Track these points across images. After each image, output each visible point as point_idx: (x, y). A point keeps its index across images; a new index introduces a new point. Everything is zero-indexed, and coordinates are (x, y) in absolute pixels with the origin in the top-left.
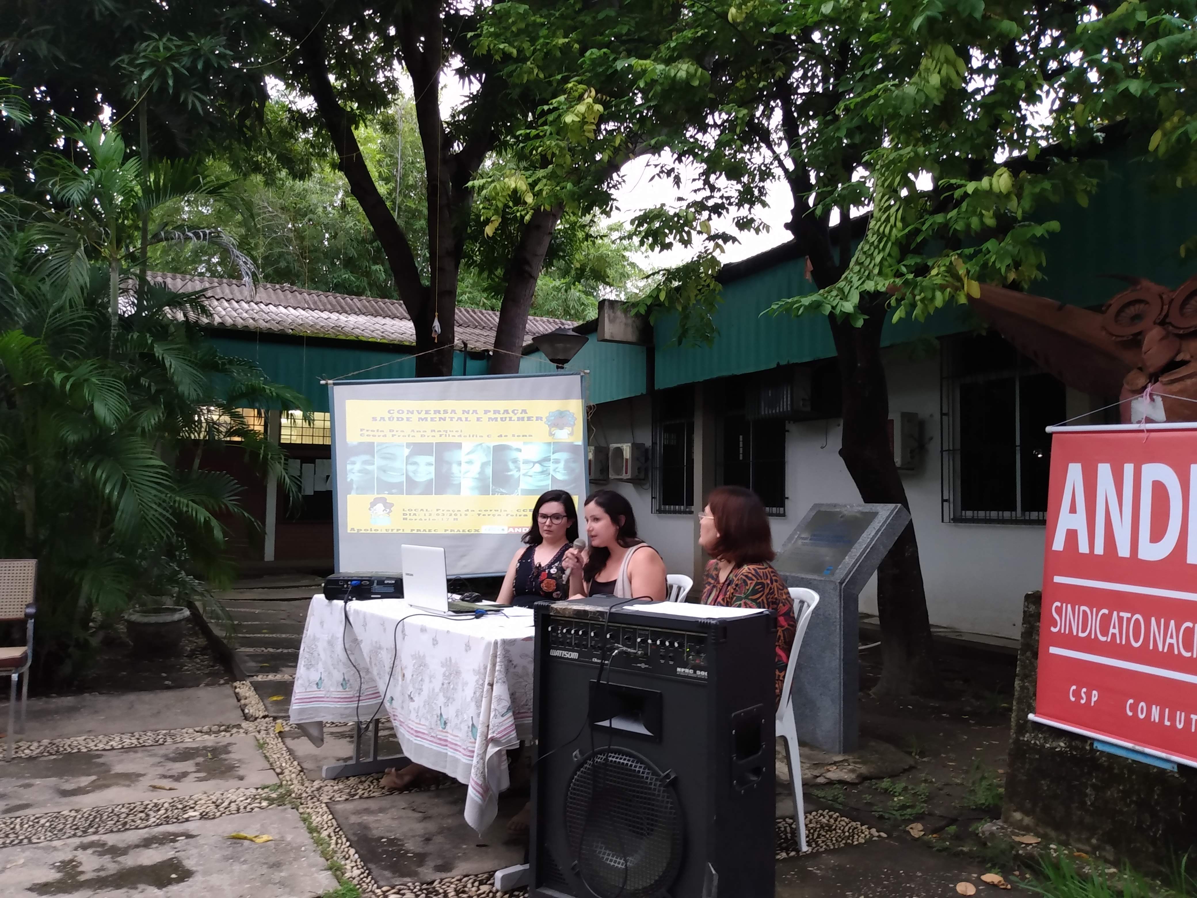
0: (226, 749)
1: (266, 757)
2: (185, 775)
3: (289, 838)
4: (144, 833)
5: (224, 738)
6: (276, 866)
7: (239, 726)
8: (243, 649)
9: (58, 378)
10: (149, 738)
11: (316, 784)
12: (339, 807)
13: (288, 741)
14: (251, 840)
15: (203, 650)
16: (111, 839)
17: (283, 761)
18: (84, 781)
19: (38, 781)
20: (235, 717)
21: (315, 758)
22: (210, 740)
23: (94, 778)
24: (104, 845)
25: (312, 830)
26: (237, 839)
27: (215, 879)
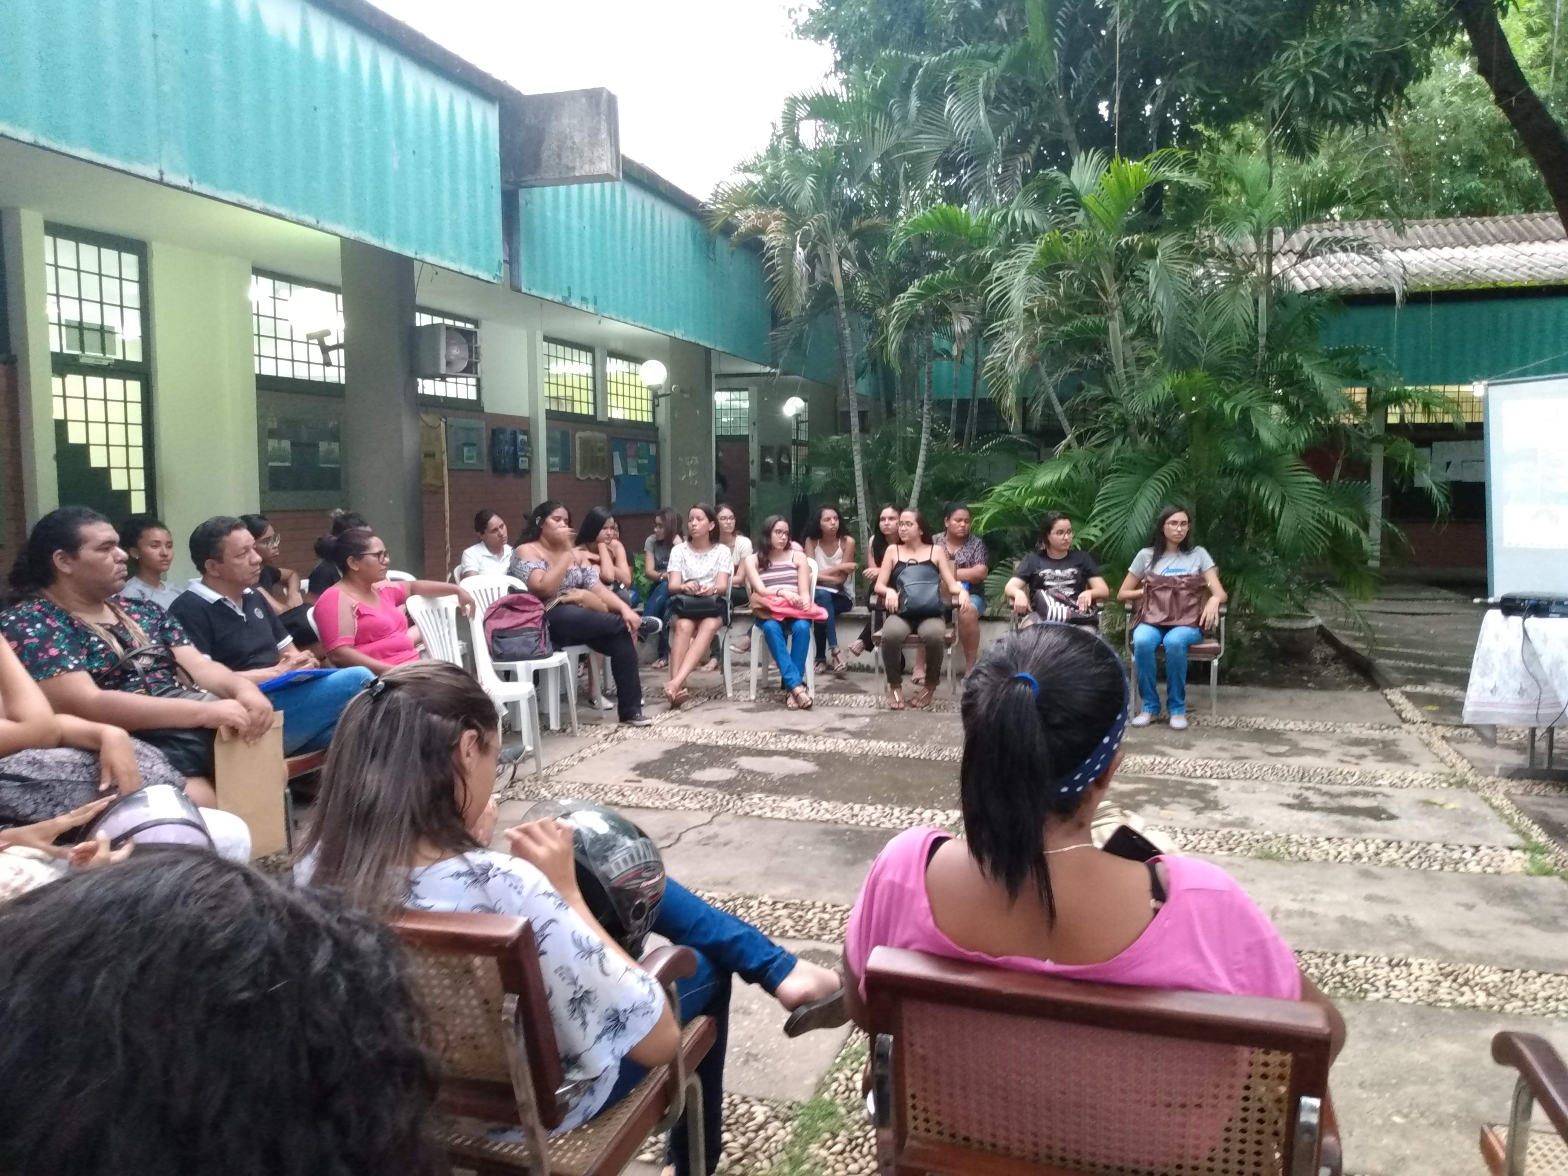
0: (1394, 742)
1: (1436, 755)
2: (1362, 757)
3: (1474, 809)
4: (1348, 788)
5: (1389, 735)
6: (1469, 824)
7: (1400, 727)
8: (1382, 661)
9: (1227, 407)
10: (1318, 725)
11: (1490, 779)
12: (1516, 798)
13: (1453, 744)
14: (1441, 806)
15: (1335, 659)
16: (1325, 788)
17: (1453, 758)
18: (1283, 749)
19: (1245, 744)
20: (1394, 719)
21: (1484, 761)
22: (1376, 734)
23: (1287, 748)
24: (1319, 790)
25: (1494, 808)
26: (1428, 803)
27: (1417, 823)
